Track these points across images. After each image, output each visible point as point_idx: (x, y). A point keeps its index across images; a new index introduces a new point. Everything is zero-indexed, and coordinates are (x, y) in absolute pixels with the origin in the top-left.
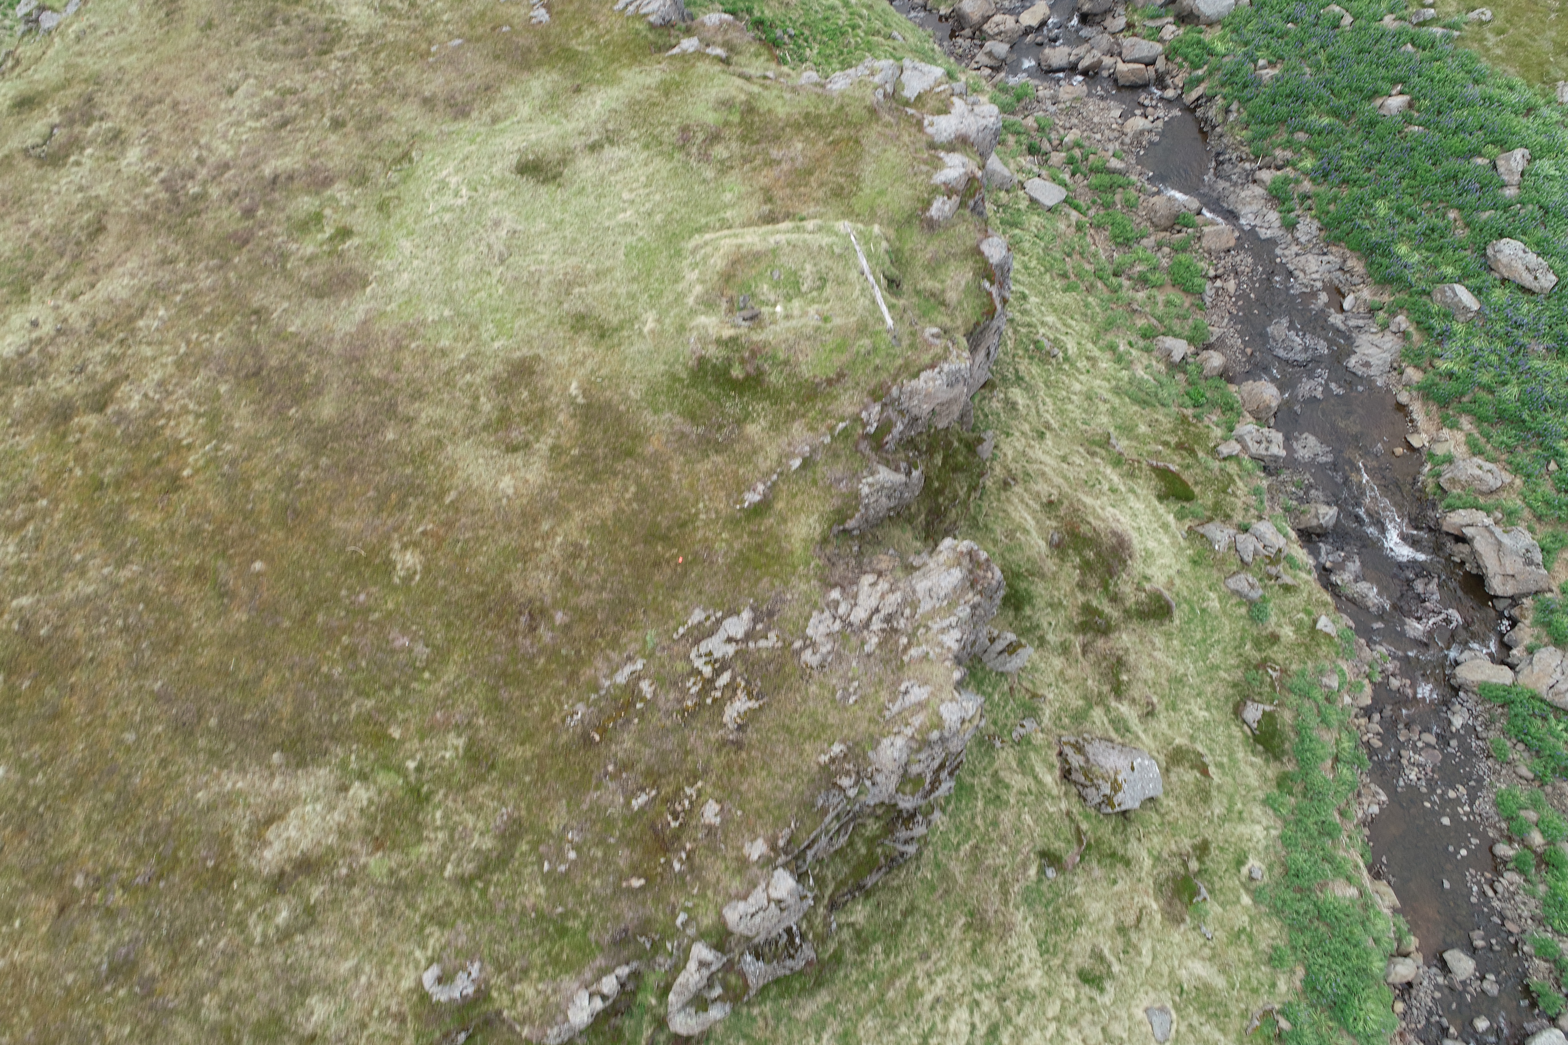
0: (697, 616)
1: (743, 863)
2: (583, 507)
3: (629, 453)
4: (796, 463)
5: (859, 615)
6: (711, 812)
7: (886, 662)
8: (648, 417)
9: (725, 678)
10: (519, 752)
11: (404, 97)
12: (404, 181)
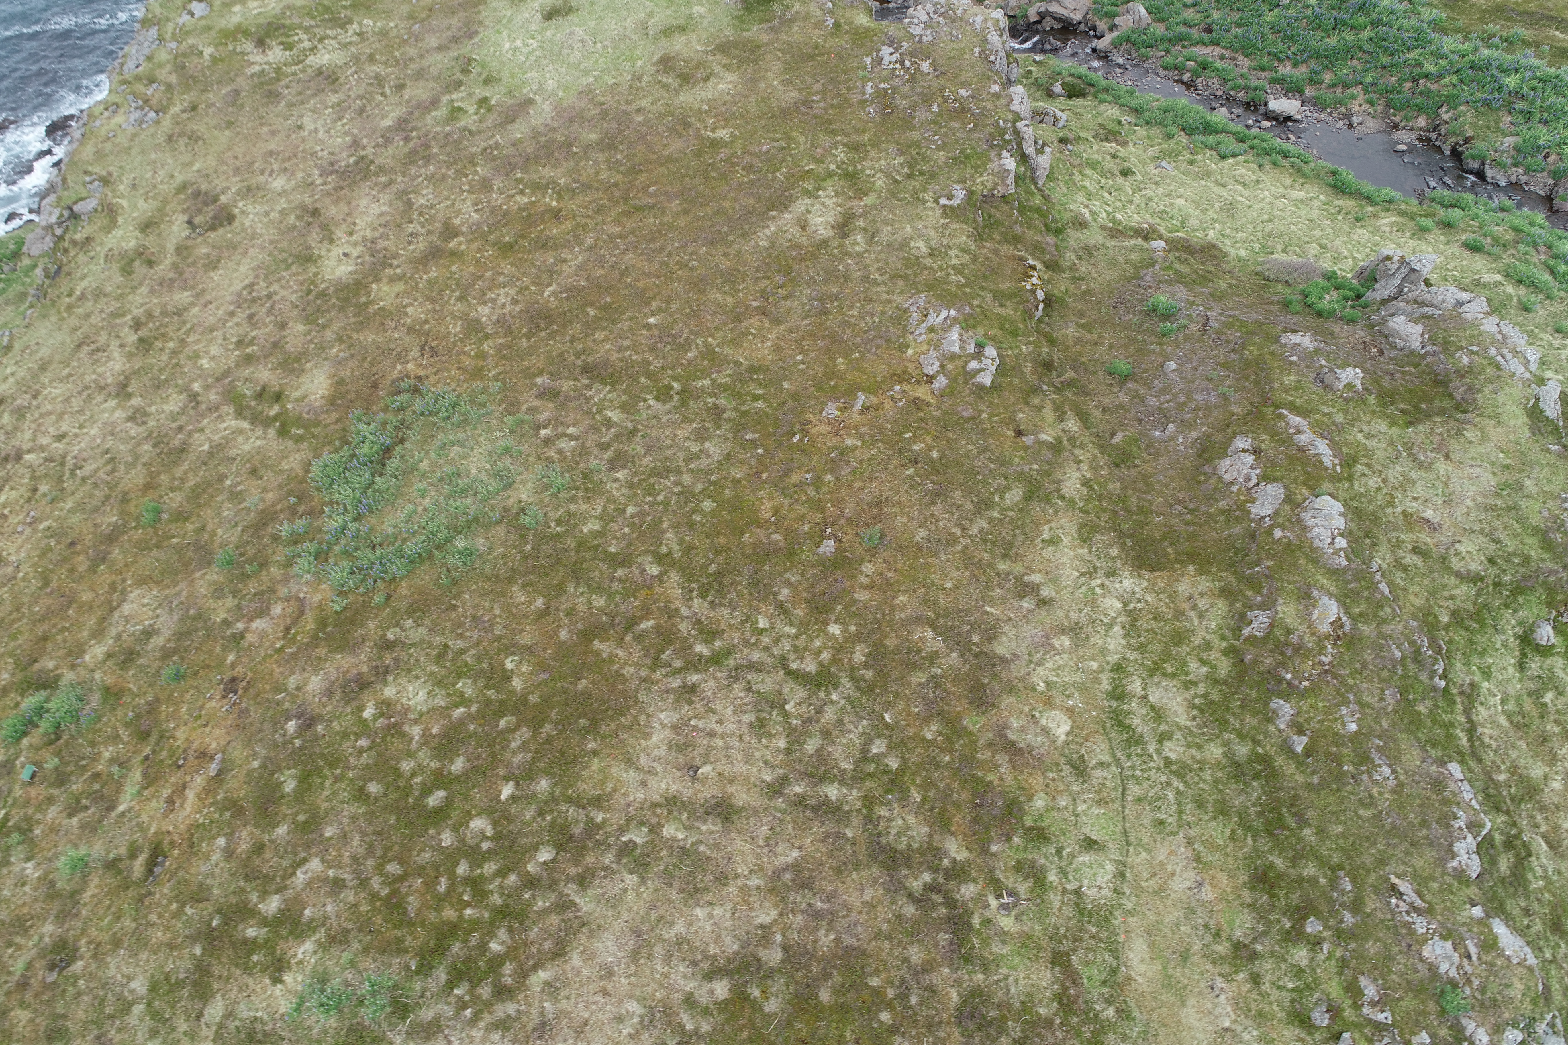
0: (868, 60)
1: (996, 96)
2: (766, 71)
3: (759, 47)
4: (830, 5)
5: (924, 18)
6: (963, 92)
7: (954, 21)
8: (748, 34)
9: (907, 63)
10: (866, 137)
11: (422, 56)
12: (483, 67)
